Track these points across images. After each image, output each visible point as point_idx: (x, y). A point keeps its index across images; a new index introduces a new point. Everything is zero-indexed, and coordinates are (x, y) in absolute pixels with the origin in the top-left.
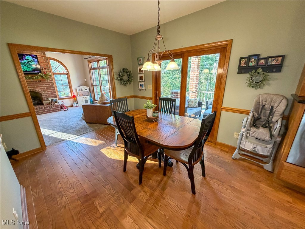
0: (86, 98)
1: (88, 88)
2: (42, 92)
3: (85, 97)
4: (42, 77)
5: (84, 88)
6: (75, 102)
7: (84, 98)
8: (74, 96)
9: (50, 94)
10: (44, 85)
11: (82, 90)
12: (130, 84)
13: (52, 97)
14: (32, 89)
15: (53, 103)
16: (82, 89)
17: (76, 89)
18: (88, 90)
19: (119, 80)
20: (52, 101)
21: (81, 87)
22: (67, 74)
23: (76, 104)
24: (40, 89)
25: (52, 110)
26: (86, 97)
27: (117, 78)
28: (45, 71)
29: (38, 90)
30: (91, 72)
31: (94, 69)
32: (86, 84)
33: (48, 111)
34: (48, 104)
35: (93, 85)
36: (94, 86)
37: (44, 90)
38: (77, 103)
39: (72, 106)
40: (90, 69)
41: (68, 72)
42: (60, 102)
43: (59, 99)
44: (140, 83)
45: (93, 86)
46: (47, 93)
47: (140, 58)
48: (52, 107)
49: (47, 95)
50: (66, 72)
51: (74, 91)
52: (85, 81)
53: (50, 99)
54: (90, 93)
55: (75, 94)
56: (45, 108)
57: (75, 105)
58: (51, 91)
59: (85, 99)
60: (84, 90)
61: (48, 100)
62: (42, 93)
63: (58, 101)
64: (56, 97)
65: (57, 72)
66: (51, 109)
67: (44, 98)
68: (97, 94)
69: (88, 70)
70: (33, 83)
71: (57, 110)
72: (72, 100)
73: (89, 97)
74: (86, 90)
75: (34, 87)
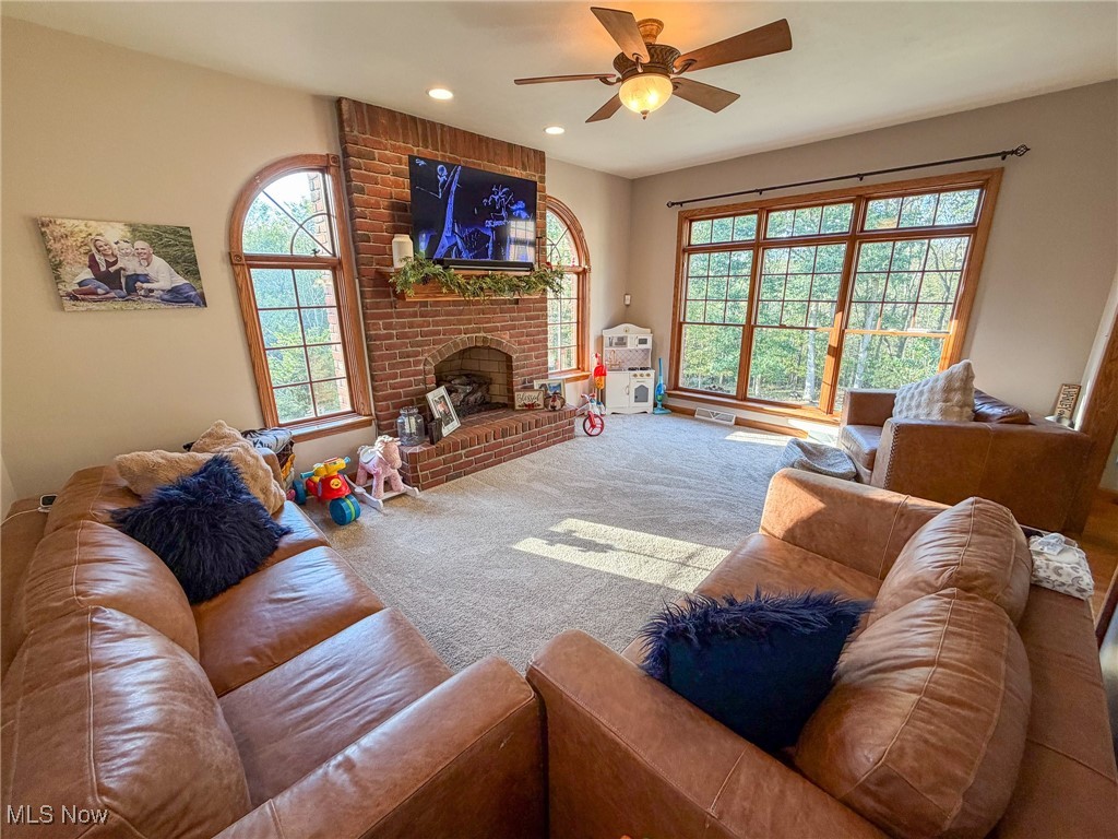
0: (645, 378)
1: (646, 333)
2: (518, 351)
7: (634, 380)
8: (601, 371)
11: (623, 343)
16: (623, 338)
17: (601, 339)
18: (650, 345)
21: (619, 331)
22: (579, 273)
26: (645, 373)
30: (686, 264)
32: (635, 318)
34: (531, 408)
35: (682, 320)
36: (684, 327)
37: (519, 343)
40: (684, 251)
45: (681, 324)
48: (554, 421)
59: (639, 384)
60: (632, 344)
62: (515, 356)
69: (670, 253)
73: (653, 374)
74: (643, 341)
75: (496, 329)
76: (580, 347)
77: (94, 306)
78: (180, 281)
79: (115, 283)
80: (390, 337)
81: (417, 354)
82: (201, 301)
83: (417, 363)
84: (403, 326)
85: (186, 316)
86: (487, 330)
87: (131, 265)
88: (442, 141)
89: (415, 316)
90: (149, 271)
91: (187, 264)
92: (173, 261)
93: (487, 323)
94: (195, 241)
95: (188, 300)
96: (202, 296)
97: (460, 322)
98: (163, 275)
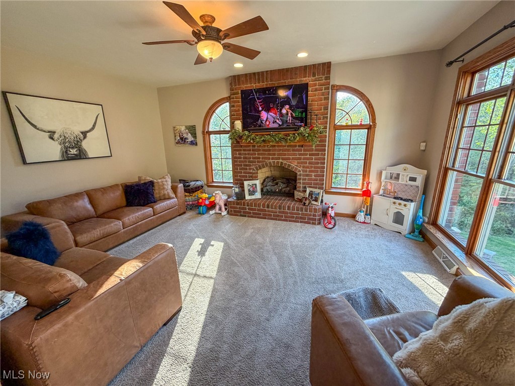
0: (402, 207)
1: (421, 174)
2: (300, 171)
3: (398, 201)
5: (407, 172)
6: (365, 210)
7: (394, 206)
8: (367, 193)
9: (313, 177)
10: (306, 155)
11: (397, 177)
13: (314, 185)
14: (285, 162)
15: (307, 202)
16: (398, 175)
17: (380, 173)
18: (419, 182)
22: (368, 129)
23: (366, 214)
24: (298, 163)
25: (301, 218)
26: (403, 203)
29: (294, 165)
30: (460, 116)
32: (419, 161)
33: (293, 217)
34: (300, 201)
35: (450, 165)
36: (450, 173)
37: (303, 167)
38: (369, 213)
39: (353, 217)
40: (460, 104)
41: (374, 121)
43: (328, 193)
45: (446, 170)
46: (307, 175)
48: (302, 211)
49: (305, 179)
50: (367, 121)
52: (422, 148)
54: (425, 192)
55: (373, 188)
57: (361, 217)
58: (317, 171)
59: (396, 210)
60: (404, 180)
61: (305, 189)
62: (298, 173)
64: (323, 185)
65: (344, 124)
66: (299, 214)
67: (300, 185)
68: (453, 204)
70: (288, 150)
71: (311, 221)
72: (359, 199)
73: (412, 206)
74: (413, 179)
75: (289, 159)
76: (364, 175)
77: (179, 145)
78: (193, 139)
79: (183, 140)
80: (240, 158)
81: (250, 166)
82: (196, 144)
83: (250, 169)
84: (246, 154)
85: (193, 148)
86: (283, 159)
87: (185, 136)
88: (266, 78)
89: (250, 151)
90: (188, 137)
91: (194, 135)
92: (192, 134)
93: (284, 156)
94: (196, 129)
95: (194, 144)
96: (196, 143)
97: (269, 154)
98: (190, 138)
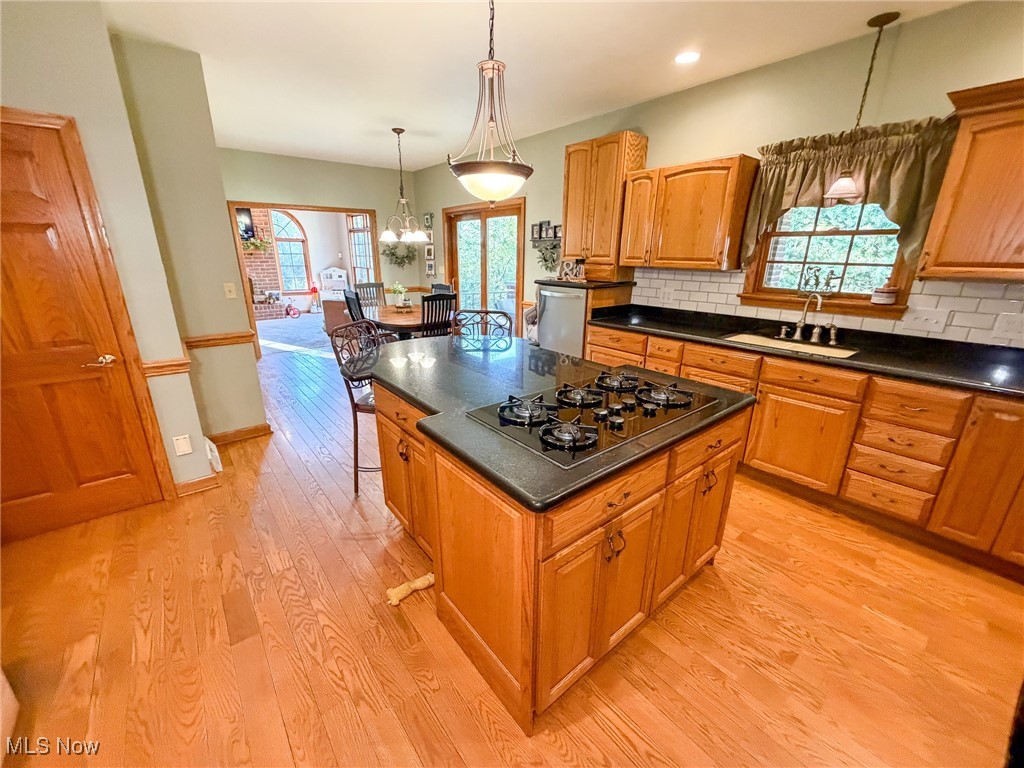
1: (343, 273)
2: (254, 277)
3: (336, 292)
4: (257, 247)
5: (336, 272)
6: (316, 304)
8: (314, 290)
9: (268, 281)
11: (331, 277)
12: (410, 263)
13: (272, 288)
15: (272, 301)
16: (331, 275)
18: (344, 278)
19: (387, 255)
20: (270, 296)
21: (330, 271)
22: (303, 241)
25: (269, 315)
26: (339, 292)
27: (384, 251)
28: (261, 234)
31: (358, 231)
33: (262, 316)
34: (262, 303)
35: (355, 265)
37: (257, 273)
38: (319, 306)
39: (309, 312)
40: (350, 231)
41: (305, 236)
42: (285, 301)
43: (284, 294)
44: (428, 263)
45: (354, 268)
46: (262, 281)
47: (427, 214)
49: (261, 284)
50: (302, 237)
51: (315, 278)
52: (340, 257)
53: (267, 293)
54: (348, 284)
55: (317, 286)
56: (256, 309)
57: (314, 309)
58: (271, 276)
60: (335, 278)
61: (262, 293)
63: (281, 297)
64: (278, 288)
65: (283, 237)
66: (267, 312)
67: (257, 289)
69: (346, 232)
71: (278, 316)
72: (309, 297)
76: (308, 278)
